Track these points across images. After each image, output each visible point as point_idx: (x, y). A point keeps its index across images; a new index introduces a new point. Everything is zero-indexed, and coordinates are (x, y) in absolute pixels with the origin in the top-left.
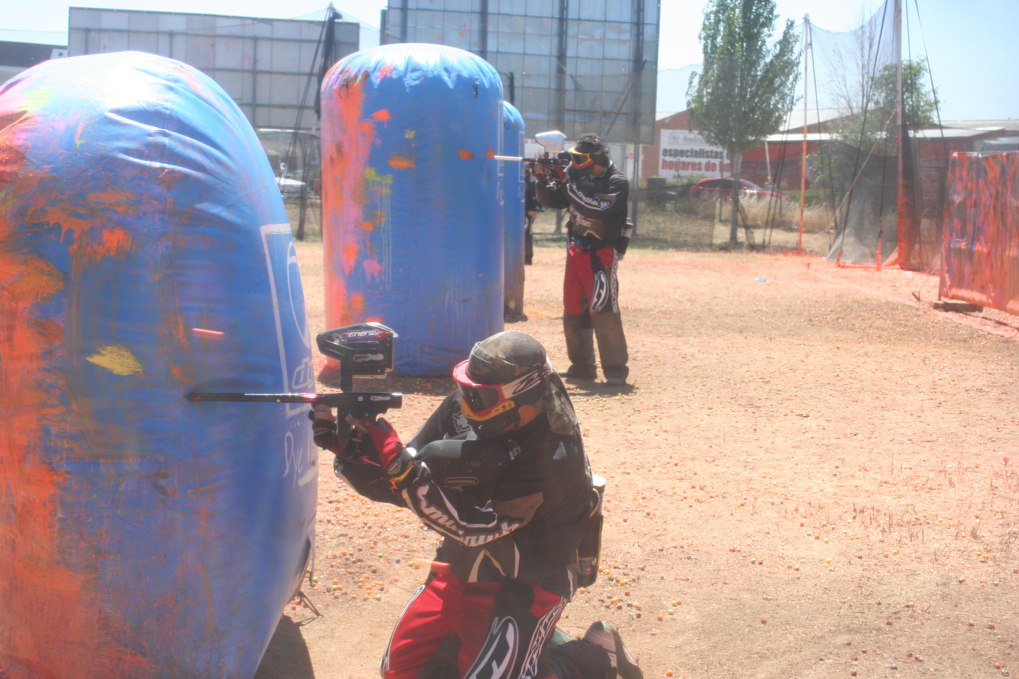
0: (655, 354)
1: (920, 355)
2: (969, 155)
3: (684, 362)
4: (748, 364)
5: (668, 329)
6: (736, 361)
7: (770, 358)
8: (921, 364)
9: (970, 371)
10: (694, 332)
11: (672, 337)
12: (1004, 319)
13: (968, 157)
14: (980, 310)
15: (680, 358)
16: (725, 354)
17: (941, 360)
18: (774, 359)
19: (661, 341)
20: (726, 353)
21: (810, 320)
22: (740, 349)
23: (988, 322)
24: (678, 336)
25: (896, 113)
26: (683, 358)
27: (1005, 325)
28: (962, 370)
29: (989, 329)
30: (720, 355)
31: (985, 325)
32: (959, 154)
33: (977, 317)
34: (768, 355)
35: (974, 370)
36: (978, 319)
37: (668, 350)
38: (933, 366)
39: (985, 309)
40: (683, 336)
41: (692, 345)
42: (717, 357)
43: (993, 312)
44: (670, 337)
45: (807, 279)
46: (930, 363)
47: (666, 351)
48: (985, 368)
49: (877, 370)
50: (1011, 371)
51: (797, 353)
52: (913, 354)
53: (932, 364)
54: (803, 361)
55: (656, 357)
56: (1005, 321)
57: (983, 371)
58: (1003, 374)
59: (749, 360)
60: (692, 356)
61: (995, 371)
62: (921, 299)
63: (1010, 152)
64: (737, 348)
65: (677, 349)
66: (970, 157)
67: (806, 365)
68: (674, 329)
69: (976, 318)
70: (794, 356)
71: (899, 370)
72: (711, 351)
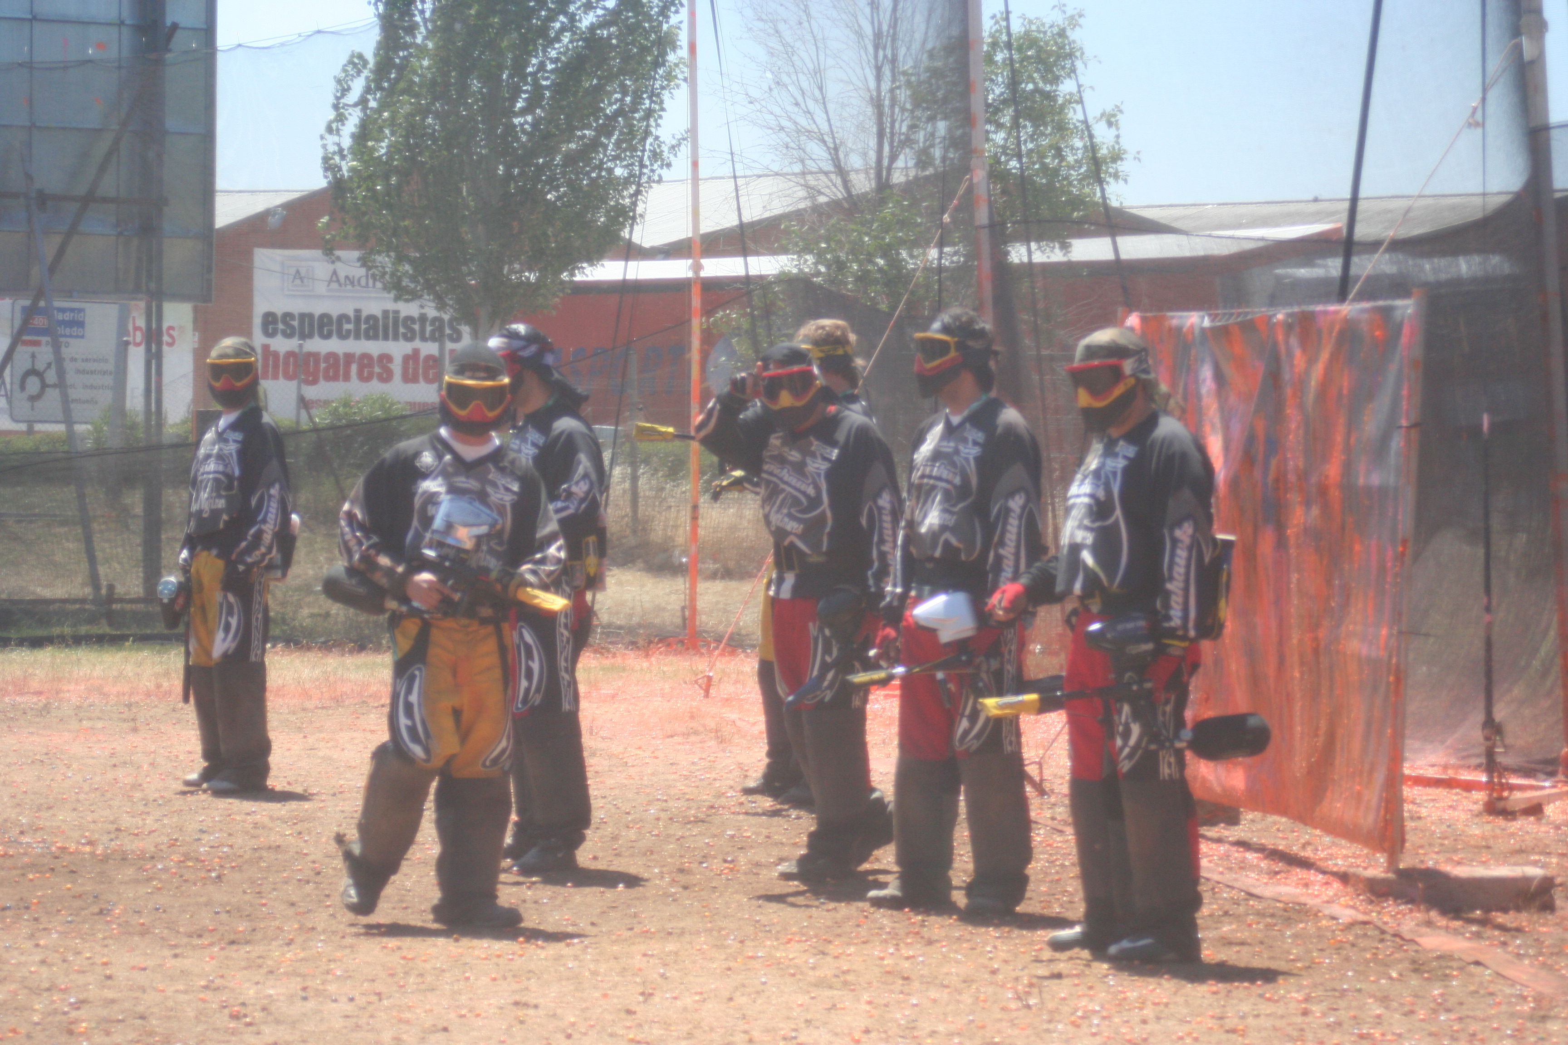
0: (141, 1009)
1: (1018, 973)
2: (1175, 322)
3: (234, 1033)
4: (445, 1029)
5: (206, 920)
6: (408, 1022)
7: (526, 1005)
8: (1013, 1005)
9: (1170, 1023)
10: (291, 927)
11: (212, 944)
12: (1304, 846)
13: (1170, 329)
14: (1233, 819)
15: (223, 1020)
16: (374, 998)
17: (1082, 990)
18: (536, 1007)
19: (171, 963)
20: (379, 994)
21: (681, 871)
22: (429, 979)
23: (1250, 856)
24: (232, 942)
25: (970, 189)
26: (235, 1017)
27: (1305, 864)
28: (1144, 1022)
29: (1252, 880)
30: (361, 1001)
31: (1243, 866)
32: (1144, 320)
33: (1219, 841)
34: (517, 998)
35: (1183, 1021)
36: (1222, 848)
37: (186, 992)
38: (1051, 1012)
39: (1248, 816)
40: (248, 942)
41: (271, 972)
42: (349, 1008)
43: (1275, 823)
44: (204, 947)
45: (696, 733)
46: (1043, 1002)
47: (182, 997)
48: (1218, 1012)
49: (867, 1031)
50: (1299, 1019)
51: (615, 986)
52: (994, 972)
53: (1050, 1005)
54: (629, 1012)
55: (142, 1017)
56: (1308, 853)
57: (1211, 1023)
58: (1275, 1029)
59: (452, 1016)
60: (264, 1009)
61: (1250, 1021)
62: (1047, 786)
63: (1296, 309)
64: (421, 975)
65: (217, 989)
66: (1179, 329)
67: (640, 1025)
68: (224, 917)
69: (1214, 846)
70: (605, 996)
71: (941, 1028)
72: (332, 988)
